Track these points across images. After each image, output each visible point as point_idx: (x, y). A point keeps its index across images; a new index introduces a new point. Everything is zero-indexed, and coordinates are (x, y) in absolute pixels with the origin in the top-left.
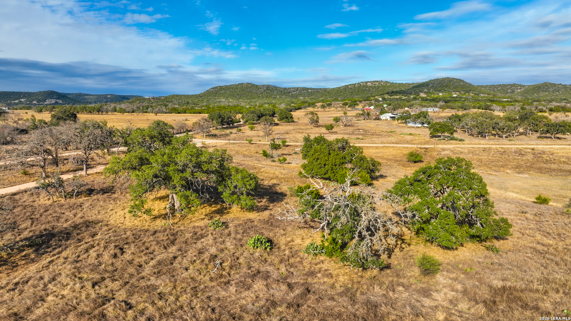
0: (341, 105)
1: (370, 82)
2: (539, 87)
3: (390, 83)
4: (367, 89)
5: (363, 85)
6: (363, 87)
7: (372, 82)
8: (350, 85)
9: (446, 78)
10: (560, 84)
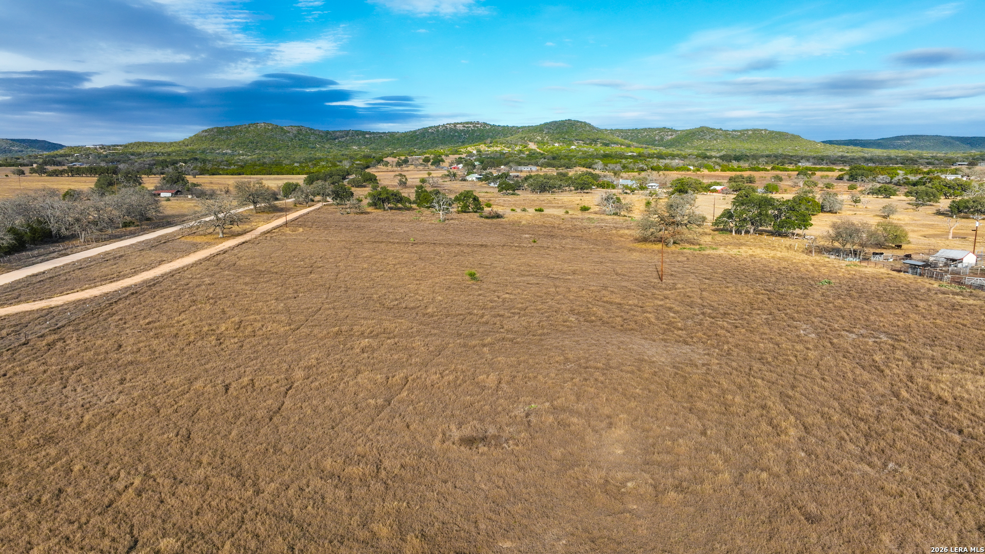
0: (421, 161)
1: (461, 123)
2: (693, 133)
3: (491, 125)
4: (456, 134)
5: (451, 128)
6: (451, 132)
7: (464, 123)
8: (430, 127)
9: (566, 120)
10: (721, 129)
